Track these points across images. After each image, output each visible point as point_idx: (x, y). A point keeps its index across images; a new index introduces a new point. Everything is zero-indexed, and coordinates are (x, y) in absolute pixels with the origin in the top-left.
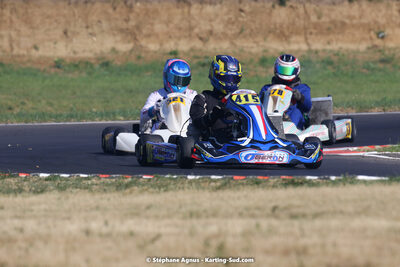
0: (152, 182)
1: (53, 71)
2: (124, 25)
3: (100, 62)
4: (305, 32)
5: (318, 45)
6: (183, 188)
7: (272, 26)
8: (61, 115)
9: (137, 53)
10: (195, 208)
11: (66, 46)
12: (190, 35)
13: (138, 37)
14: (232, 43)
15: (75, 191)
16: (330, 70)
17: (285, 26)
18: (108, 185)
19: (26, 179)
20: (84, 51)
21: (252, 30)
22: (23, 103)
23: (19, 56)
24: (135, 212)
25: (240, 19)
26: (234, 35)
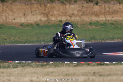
0: (53, 64)
1: (20, 27)
2: (44, 12)
3: (36, 24)
4: (104, 14)
5: (109, 18)
6: (64, 66)
7: (94, 12)
9: (48, 21)
10: (67, 73)
11: (24, 19)
12: (66, 15)
13: (48, 16)
14: (80, 18)
15: (27, 67)
16: (113, 26)
17: (98, 12)
19: (11, 63)
20: (31, 20)
21: (87, 13)
22: (10, 38)
23: (9, 22)
24: (48, 74)
25: (83, 10)
26: (81, 15)
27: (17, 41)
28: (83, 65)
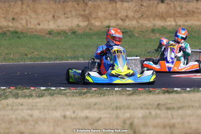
0: (97, 92)
1: (48, 36)
2: (83, 13)
3: (71, 31)
4: (174, 16)
5: (181, 22)
6: (113, 95)
7: (158, 13)
8: (51, 58)
9: (90, 27)
10: (118, 105)
11: (54, 23)
12: (116, 18)
13: (90, 19)
14: (138, 22)
15: (58, 96)
17: (164, 13)
18: (75, 93)
19: (34, 90)
20: (63, 26)
22: (33, 52)
23: (30, 28)
24: (89, 107)
25: (142, 10)
26: (138, 18)
27: (43, 57)
28: (142, 94)
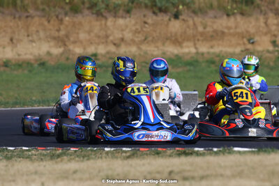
0: (77, 153)
1: (2, 69)
2: (56, 34)
3: (39, 63)
4: (194, 39)
5: (204, 49)
6: (101, 158)
7: (169, 35)
8: (8, 103)
9: (66, 55)
10: (110, 173)
11: (12, 50)
12: (107, 42)
13: (67, 43)
14: (139, 48)
15: (19, 160)
16: (213, 67)
17: (178, 34)
20: (26, 54)
21: (153, 38)
24: (65, 176)
25: (145, 29)
26: (140, 41)
28: (145, 156)
